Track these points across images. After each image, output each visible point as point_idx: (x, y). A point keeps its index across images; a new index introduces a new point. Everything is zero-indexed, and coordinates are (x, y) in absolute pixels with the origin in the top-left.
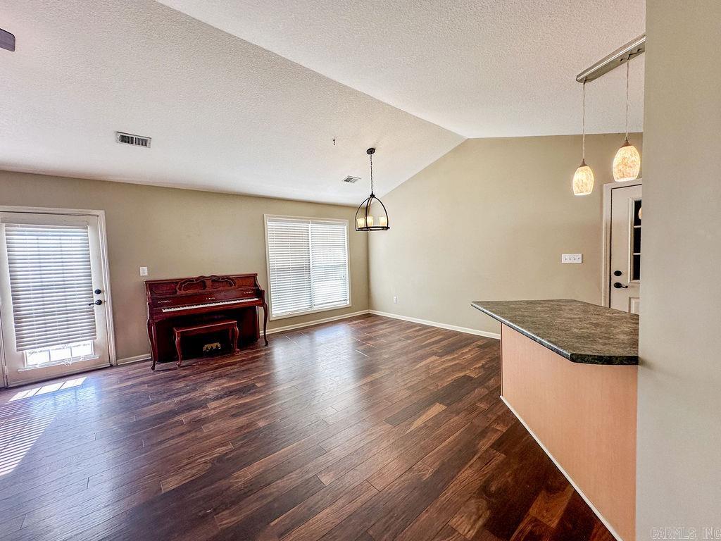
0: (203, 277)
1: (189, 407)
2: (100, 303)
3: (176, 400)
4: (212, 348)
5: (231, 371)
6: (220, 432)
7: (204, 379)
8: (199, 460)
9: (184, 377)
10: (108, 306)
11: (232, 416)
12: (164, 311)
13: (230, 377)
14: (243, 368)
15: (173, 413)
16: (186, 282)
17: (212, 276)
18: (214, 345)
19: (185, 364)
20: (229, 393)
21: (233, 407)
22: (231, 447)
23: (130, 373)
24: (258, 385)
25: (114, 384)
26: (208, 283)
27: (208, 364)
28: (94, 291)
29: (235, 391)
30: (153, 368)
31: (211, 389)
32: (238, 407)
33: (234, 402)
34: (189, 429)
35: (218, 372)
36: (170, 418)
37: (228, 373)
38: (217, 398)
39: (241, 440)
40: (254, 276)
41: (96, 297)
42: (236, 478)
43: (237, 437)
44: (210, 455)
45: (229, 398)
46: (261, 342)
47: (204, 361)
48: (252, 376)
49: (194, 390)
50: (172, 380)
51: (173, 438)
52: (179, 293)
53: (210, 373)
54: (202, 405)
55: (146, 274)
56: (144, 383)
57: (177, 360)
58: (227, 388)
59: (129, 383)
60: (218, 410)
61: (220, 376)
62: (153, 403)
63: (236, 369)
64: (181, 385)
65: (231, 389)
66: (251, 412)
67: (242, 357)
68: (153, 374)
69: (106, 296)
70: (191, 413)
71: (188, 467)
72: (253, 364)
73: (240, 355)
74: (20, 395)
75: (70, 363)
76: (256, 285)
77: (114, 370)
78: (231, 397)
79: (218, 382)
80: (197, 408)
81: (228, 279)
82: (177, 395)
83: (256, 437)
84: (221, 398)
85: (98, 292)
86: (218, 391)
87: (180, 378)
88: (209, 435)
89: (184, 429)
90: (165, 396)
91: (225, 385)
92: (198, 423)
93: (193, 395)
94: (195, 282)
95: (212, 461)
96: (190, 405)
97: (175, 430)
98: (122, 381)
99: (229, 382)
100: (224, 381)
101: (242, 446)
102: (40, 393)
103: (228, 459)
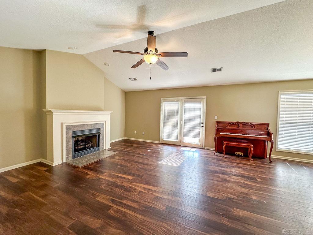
0: (239, 122)
1: (223, 173)
2: (202, 127)
3: (220, 168)
4: (239, 154)
5: (246, 168)
6: (233, 189)
7: (232, 165)
8: (221, 194)
9: (224, 161)
10: (204, 128)
11: (240, 186)
12: (220, 133)
13: (245, 170)
14: (252, 169)
15: (217, 172)
16: (230, 123)
17: (242, 122)
18: (240, 153)
19: (225, 157)
20: (242, 176)
21: (241, 182)
22: (236, 197)
23: (208, 153)
24: (258, 180)
25: (202, 154)
26: (241, 125)
27: (236, 160)
28: (201, 122)
29: (245, 176)
30: (215, 154)
31: (234, 170)
32: (243, 183)
33: (242, 181)
34: (221, 181)
35: (239, 165)
36: (216, 173)
37: (243, 167)
38: (235, 175)
39: (241, 198)
40: (267, 125)
41: (202, 125)
42: (234, 210)
43: (239, 195)
44: (226, 195)
45: (240, 178)
46: (267, 160)
47: (234, 158)
48: (256, 174)
49: (227, 168)
50: (220, 161)
51: (215, 180)
52: (227, 127)
53: (236, 164)
54: (229, 175)
55: (217, 119)
56: (210, 158)
57: (224, 154)
58: (241, 173)
59: (206, 156)
60: (234, 180)
61: (239, 167)
62: (211, 165)
63: (249, 167)
64: (223, 164)
65: (243, 175)
66: (250, 189)
67: (253, 164)
68: (214, 156)
69: (204, 125)
70: (223, 176)
71: (217, 193)
72: (258, 169)
73: (253, 162)
74: (183, 148)
75: (193, 144)
76: (267, 129)
77: (204, 150)
78: (242, 178)
79: (238, 169)
80: (226, 175)
81: (251, 124)
82: (220, 166)
83: (249, 201)
84: (237, 176)
85: (202, 123)
86: (237, 173)
87: (223, 161)
88: (228, 187)
89: (219, 179)
90: (216, 165)
91: (241, 172)
92: (225, 181)
93: (226, 169)
94: (235, 124)
95: (227, 197)
96: (224, 172)
97: (215, 178)
98: (205, 154)
99: (243, 171)
100: (241, 170)
101: (241, 200)
102: (186, 150)
103: (233, 201)
